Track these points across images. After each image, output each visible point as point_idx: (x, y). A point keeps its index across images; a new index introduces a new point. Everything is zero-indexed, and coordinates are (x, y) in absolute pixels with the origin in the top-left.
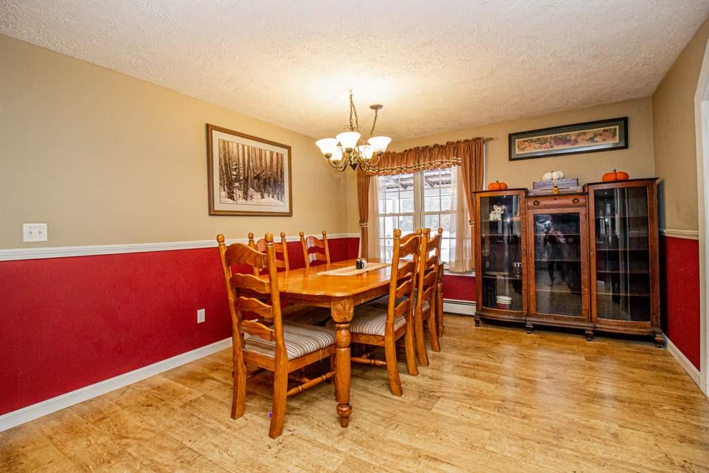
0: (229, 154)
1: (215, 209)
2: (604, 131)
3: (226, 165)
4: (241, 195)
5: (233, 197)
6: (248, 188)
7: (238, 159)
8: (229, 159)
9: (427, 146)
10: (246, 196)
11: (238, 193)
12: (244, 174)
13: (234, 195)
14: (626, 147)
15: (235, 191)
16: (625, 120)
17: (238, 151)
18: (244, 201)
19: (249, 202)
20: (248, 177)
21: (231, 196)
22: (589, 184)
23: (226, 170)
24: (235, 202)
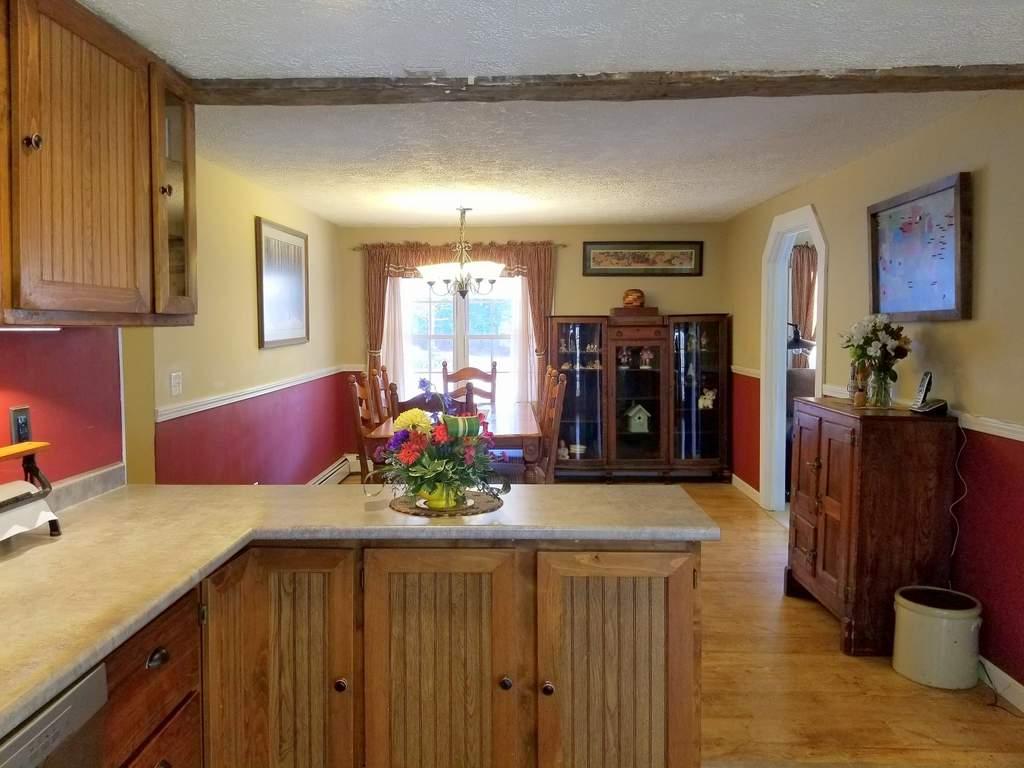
2: (682, 254)
9: (481, 244)
14: (700, 274)
16: (700, 245)
22: (670, 316)
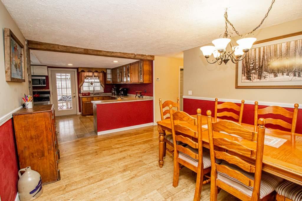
0: (248, 56)
1: (238, 85)
3: (246, 62)
4: (256, 76)
5: (250, 78)
6: (262, 72)
7: (255, 57)
8: (249, 59)
10: (260, 77)
11: (254, 76)
12: (259, 64)
13: (251, 78)
15: (251, 75)
17: (255, 53)
18: (258, 80)
19: (263, 80)
20: (262, 66)
21: (249, 78)
23: (247, 65)
24: (252, 81)
